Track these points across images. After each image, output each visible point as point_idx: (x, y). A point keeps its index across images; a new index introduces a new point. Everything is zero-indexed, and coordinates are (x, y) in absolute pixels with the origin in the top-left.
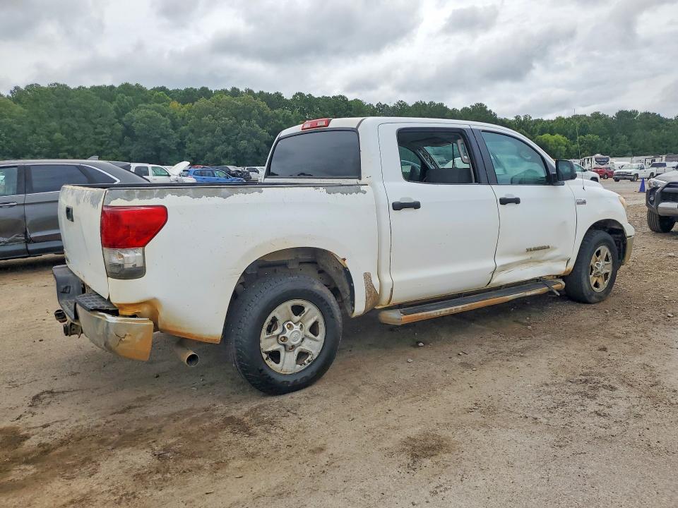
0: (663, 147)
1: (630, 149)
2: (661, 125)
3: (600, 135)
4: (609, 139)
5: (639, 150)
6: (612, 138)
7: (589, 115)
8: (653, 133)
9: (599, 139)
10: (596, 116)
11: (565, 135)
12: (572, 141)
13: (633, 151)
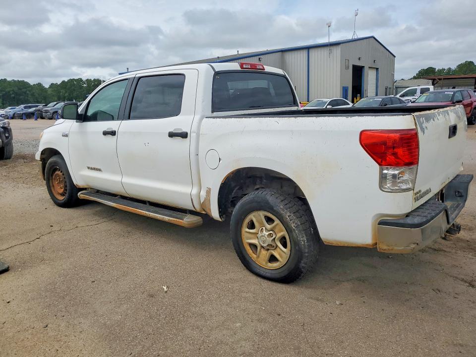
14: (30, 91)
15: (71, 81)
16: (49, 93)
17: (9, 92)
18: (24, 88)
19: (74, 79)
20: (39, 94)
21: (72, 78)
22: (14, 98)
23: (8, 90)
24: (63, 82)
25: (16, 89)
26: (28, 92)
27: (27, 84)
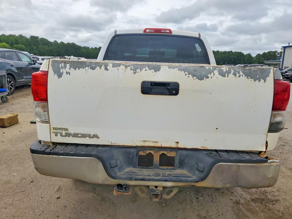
0: (51, 53)
1: (38, 53)
2: (49, 44)
3: (25, 46)
4: (29, 47)
5: (42, 54)
6: (30, 47)
7: (17, 35)
8: (46, 47)
9: (25, 47)
10: (21, 36)
11: (8, 43)
12: (12, 47)
13: (40, 54)
14: (243, 58)
15: (270, 52)
16: (254, 60)
17: (232, 58)
18: (240, 56)
19: (271, 51)
20: (247, 60)
21: (270, 51)
22: (234, 61)
23: (231, 57)
24: (264, 53)
25: (236, 56)
26: (242, 59)
27: (243, 54)
